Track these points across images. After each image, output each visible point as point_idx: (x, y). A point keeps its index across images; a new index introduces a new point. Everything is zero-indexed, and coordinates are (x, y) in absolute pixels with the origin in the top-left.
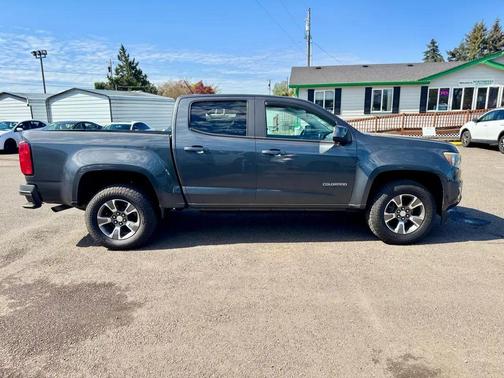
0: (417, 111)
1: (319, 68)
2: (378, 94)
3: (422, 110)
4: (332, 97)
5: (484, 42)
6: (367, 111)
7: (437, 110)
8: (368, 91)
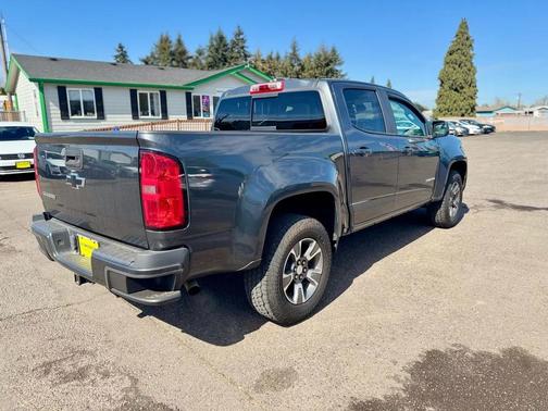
0: (185, 117)
1: (54, 60)
2: (144, 96)
3: (190, 117)
4: (92, 97)
5: (172, 54)
6: (135, 117)
7: (202, 117)
8: (133, 93)
